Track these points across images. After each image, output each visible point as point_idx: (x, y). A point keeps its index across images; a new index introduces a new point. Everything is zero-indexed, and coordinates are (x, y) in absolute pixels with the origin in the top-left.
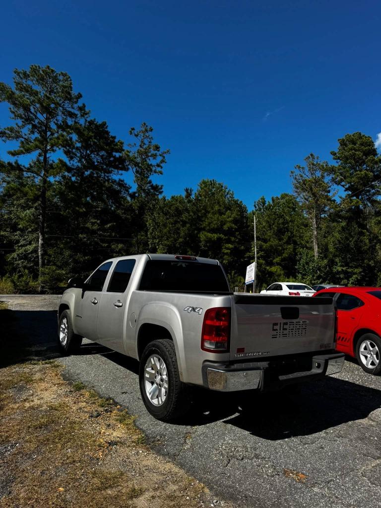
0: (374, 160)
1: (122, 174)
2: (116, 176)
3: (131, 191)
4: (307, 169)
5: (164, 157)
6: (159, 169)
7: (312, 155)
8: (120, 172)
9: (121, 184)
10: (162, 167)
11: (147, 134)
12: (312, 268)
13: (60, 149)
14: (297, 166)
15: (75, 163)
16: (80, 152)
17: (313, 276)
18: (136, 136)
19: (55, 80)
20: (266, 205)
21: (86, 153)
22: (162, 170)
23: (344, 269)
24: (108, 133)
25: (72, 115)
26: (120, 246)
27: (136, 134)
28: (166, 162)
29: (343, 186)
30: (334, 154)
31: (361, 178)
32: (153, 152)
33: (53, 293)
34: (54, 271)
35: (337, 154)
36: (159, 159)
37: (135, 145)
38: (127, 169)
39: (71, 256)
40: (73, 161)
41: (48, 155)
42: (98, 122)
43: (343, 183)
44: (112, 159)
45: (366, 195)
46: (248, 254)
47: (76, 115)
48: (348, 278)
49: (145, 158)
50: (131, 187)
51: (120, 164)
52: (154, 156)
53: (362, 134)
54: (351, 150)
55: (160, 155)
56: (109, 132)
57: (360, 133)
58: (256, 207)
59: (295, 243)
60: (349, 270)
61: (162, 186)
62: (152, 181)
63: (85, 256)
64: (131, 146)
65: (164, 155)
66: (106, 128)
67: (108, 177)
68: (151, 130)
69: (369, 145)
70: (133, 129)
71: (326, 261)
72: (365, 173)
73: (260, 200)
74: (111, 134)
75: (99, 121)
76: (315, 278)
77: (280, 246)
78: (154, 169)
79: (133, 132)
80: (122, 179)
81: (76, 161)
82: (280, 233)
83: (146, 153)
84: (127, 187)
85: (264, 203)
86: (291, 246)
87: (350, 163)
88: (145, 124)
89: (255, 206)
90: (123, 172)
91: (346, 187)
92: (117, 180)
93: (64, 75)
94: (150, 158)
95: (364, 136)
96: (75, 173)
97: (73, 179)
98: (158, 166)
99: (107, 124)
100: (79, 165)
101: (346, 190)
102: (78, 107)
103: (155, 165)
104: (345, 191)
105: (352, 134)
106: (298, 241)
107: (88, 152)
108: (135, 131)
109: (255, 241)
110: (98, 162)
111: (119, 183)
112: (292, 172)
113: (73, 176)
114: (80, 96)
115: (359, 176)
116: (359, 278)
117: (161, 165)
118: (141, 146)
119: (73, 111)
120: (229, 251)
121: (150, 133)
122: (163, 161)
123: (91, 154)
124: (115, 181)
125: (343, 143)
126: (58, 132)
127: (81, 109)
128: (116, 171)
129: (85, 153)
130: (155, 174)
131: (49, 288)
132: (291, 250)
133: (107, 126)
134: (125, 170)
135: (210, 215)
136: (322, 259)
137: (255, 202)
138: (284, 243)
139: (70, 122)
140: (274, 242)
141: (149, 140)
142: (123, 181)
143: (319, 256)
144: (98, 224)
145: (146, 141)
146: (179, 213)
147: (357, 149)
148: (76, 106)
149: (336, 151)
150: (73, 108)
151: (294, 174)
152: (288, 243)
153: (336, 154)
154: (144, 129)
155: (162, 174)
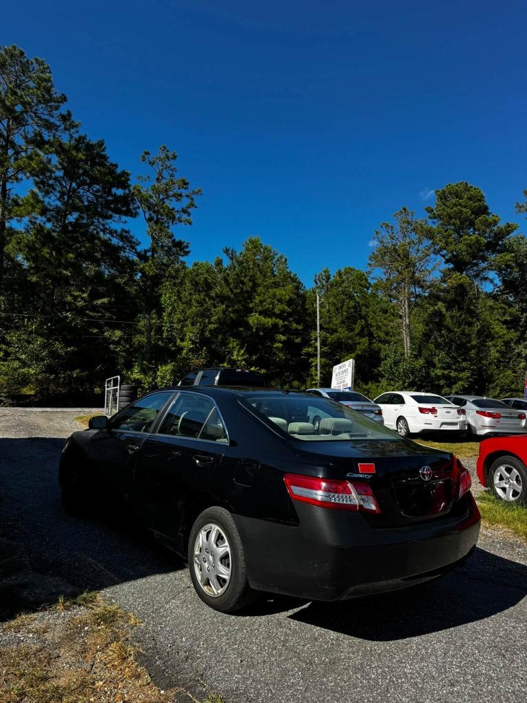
0: (487, 221)
1: (126, 222)
2: (117, 223)
3: (139, 248)
4: (397, 228)
5: (192, 199)
6: (185, 217)
7: (405, 209)
8: (124, 218)
9: (125, 237)
10: (189, 214)
11: (168, 163)
12: (403, 371)
13: (28, 178)
14: (384, 224)
15: (53, 201)
16: (61, 185)
17: (404, 382)
18: (152, 164)
19: (25, 67)
20: (331, 280)
21: (70, 186)
22: (191, 218)
23: (446, 372)
24: (105, 158)
25: (49, 126)
26: (118, 333)
27: (152, 161)
28: (196, 207)
29: (443, 256)
30: (430, 210)
31: (470, 246)
32: (176, 190)
33: (12, 405)
34: (16, 370)
35: (435, 211)
36: (185, 202)
37: (149, 177)
38: (133, 214)
39: (44, 346)
40: (50, 198)
41: (8, 186)
42: (90, 141)
43: (444, 252)
44: (110, 198)
45: (473, 270)
46: (305, 350)
47: (57, 128)
48: (450, 386)
49: (163, 199)
50: (140, 243)
51: (124, 206)
52: (178, 196)
53: (469, 185)
54: (455, 205)
55: (187, 196)
56: (108, 158)
57: (466, 183)
58: (317, 283)
59: (371, 335)
60: (453, 374)
61: (188, 243)
62: (174, 234)
63: (66, 346)
64: (142, 181)
65: (193, 196)
66: (103, 150)
67: (103, 225)
68: (175, 157)
69: (480, 200)
70: (147, 153)
71: (421, 361)
72: (477, 238)
73: (323, 273)
74: (112, 160)
75: (94, 140)
76: (406, 384)
77: (351, 338)
78: (177, 216)
79: (146, 157)
80: (126, 228)
81: (53, 198)
82: (350, 321)
83: (166, 191)
84: (134, 242)
85: (328, 278)
86: (365, 340)
87: (454, 224)
88: (164, 147)
89: (315, 281)
90: (128, 219)
91: (446, 258)
92: (119, 230)
93: (40, 63)
94: (171, 198)
95: (471, 187)
96: (53, 216)
97: (49, 226)
98: (184, 211)
99: (105, 145)
100: (59, 204)
101: (447, 261)
102: (61, 115)
103: (180, 210)
104: (446, 263)
105: (454, 184)
106: (375, 332)
107: (74, 185)
108: (150, 156)
109: (318, 331)
110: (89, 202)
111: (121, 235)
112: (377, 232)
113: (49, 220)
114: (64, 99)
115: (468, 242)
116: (466, 386)
117: (189, 210)
118: (158, 179)
119: (52, 120)
120: (281, 345)
121: (172, 162)
122: (192, 205)
123: (78, 188)
124: (116, 232)
125: (443, 197)
126: (26, 151)
127: (65, 118)
128: (117, 216)
129: (68, 187)
130: (179, 224)
131: (5, 397)
132: (366, 345)
133: (105, 148)
134: (131, 216)
135: (260, 289)
136: (416, 357)
137: (316, 276)
138: (357, 335)
139: (47, 136)
140: (343, 333)
141: (170, 172)
142: (126, 232)
143: (412, 354)
144: (83, 298)
145: (165, 174)
146: (208, 286)
147: (464, 204)
148: (56, 113)
149: (434, 207)
150: (52, 116)
151: (380, 236)
152: (361, 334)
153: (432, 211)
154: (163, 156)
155: (190, 223)
